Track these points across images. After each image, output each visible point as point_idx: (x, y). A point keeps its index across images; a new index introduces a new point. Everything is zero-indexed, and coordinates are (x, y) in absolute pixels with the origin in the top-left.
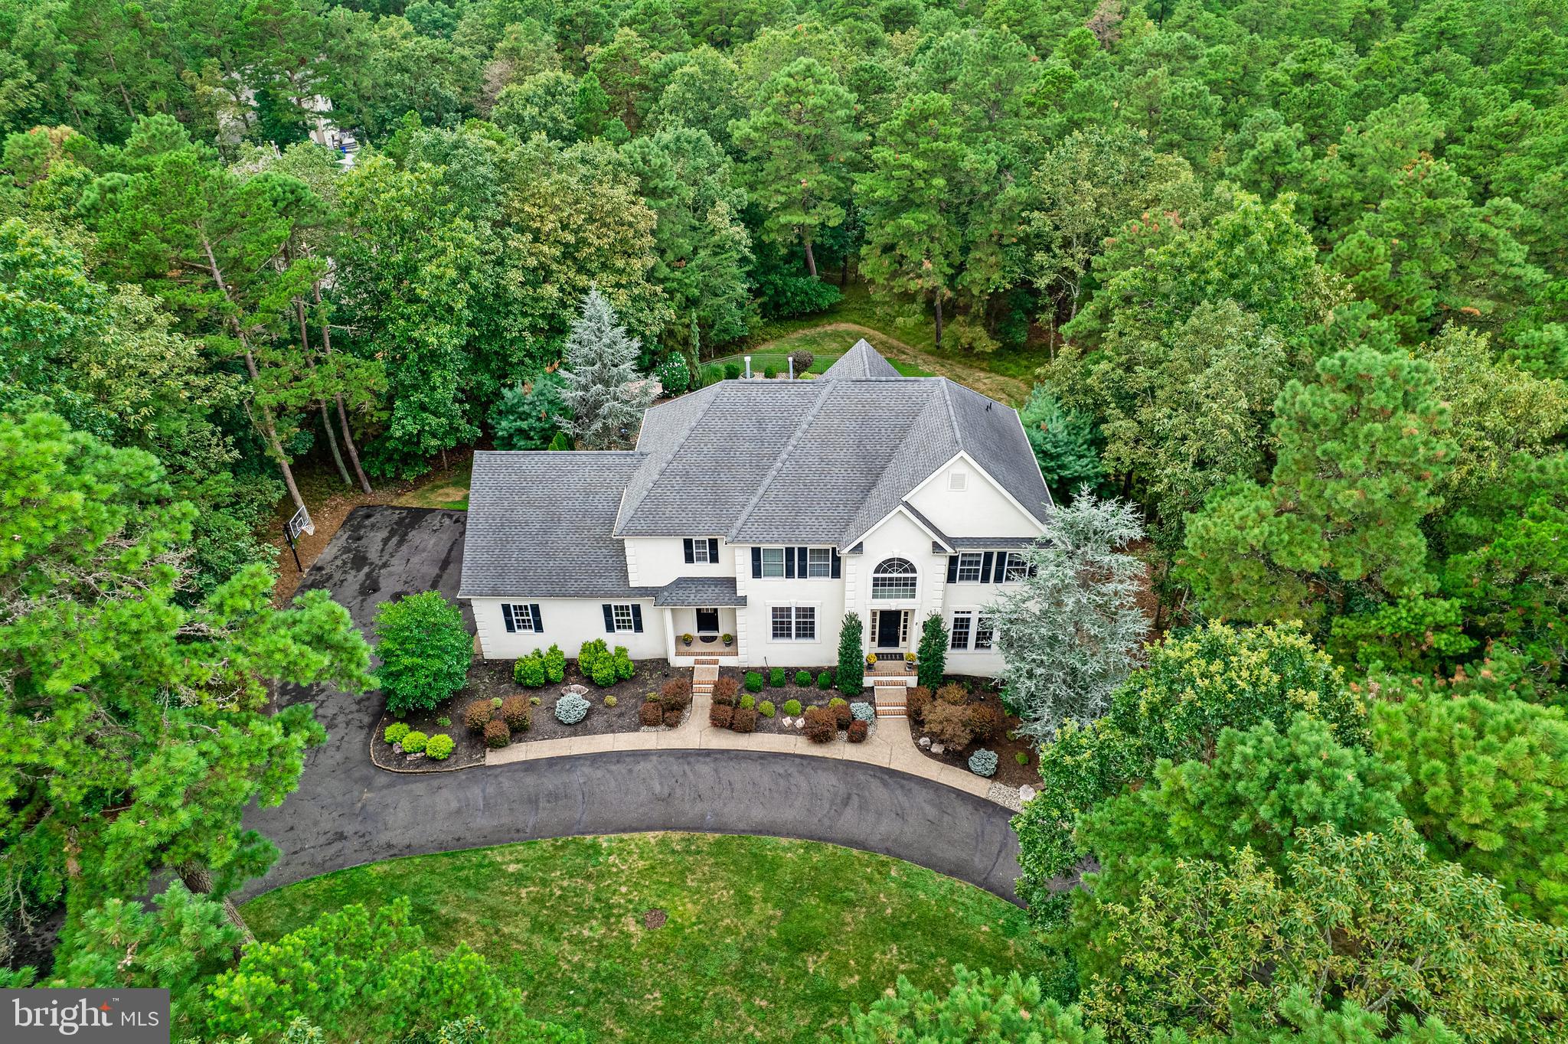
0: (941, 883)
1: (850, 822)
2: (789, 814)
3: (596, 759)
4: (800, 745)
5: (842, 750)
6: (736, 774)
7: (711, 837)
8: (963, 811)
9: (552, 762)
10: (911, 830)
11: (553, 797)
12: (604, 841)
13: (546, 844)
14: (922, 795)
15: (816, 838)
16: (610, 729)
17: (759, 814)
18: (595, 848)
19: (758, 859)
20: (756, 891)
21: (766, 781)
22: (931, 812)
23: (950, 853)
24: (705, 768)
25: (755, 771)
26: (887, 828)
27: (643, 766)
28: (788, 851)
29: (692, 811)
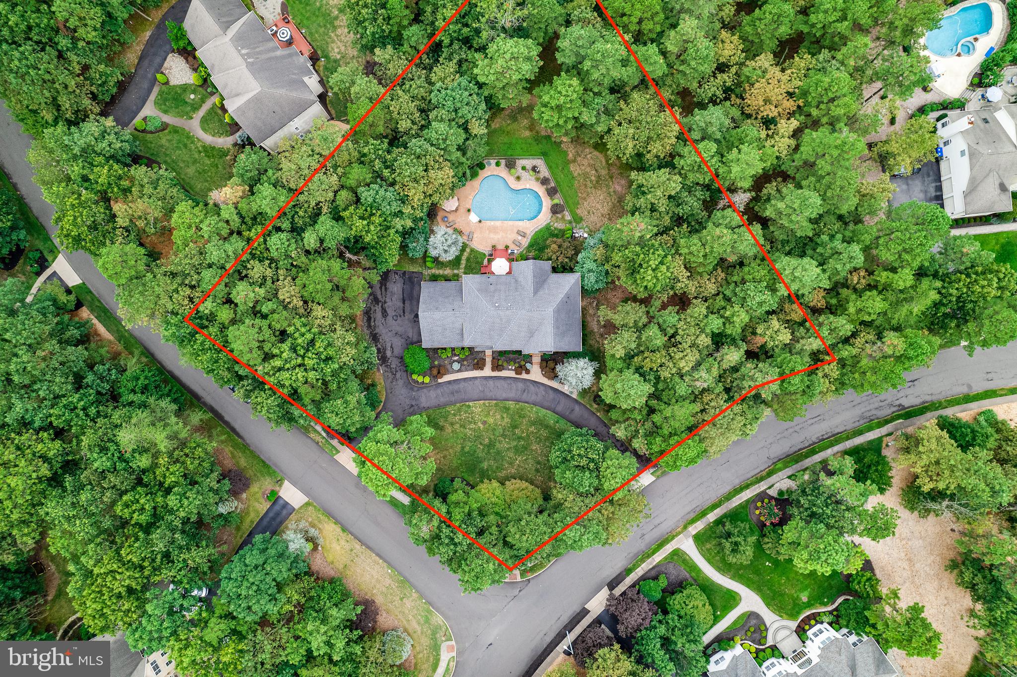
0: (544, 411)
1: (525, 397)
2: (512, 395)
3: (465, 379)
4: (512, 374)
5: (524, 376)
6: (499, 383)
7: (495, 402)
8: (551, 392)
9: (455, 381)
10: (539, 399)
11: (457, 392)
12: (471, 404)
13: (458, 405)
14: (542, 388)
15: (518, 401)
16: (466, 370)
17: (504, 395)
18: (469, 406)
19: (505, 408)
20: (505, 416)
21: (506, 386)
22: (544, 393)
23: (546, 404)
24: (491, 382)
25: (502, 382)
26: (533, 398)
27: (477, 382)
28: (511, 404)
29: (489, 395)
